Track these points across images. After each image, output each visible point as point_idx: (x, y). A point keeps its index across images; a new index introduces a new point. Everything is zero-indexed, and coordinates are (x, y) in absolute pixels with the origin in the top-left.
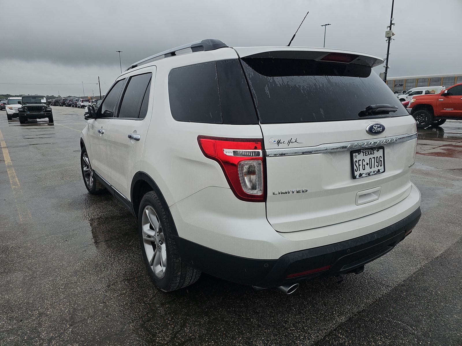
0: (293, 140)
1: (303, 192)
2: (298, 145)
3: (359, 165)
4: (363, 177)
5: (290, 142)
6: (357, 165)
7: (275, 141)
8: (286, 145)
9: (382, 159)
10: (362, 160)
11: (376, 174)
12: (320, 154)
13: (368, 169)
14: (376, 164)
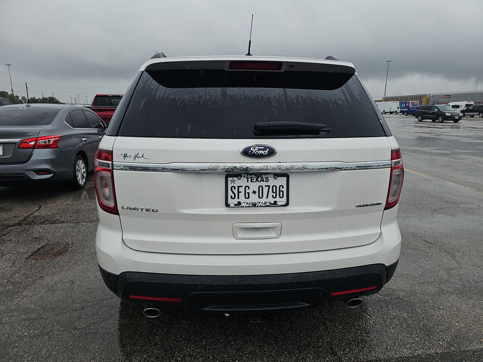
0: (140, 155)
1: (153, 211)
2: (145, 161)
3: (239, 192)
4: (242, 207)
5: (136, 157)
6: (236, 191)
7: (122, 154)
8: (131, 159)
9: (285, 190)
10: (244, 187)
11: (268, 206)
12: (170, 173)
13: (254, 198)
14: (271, 193)
